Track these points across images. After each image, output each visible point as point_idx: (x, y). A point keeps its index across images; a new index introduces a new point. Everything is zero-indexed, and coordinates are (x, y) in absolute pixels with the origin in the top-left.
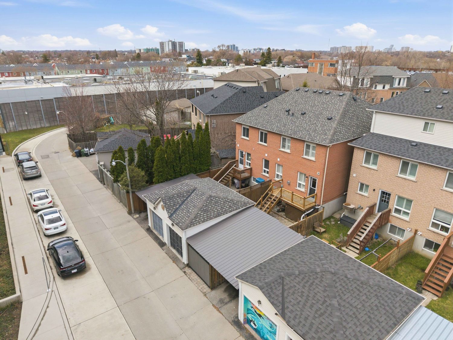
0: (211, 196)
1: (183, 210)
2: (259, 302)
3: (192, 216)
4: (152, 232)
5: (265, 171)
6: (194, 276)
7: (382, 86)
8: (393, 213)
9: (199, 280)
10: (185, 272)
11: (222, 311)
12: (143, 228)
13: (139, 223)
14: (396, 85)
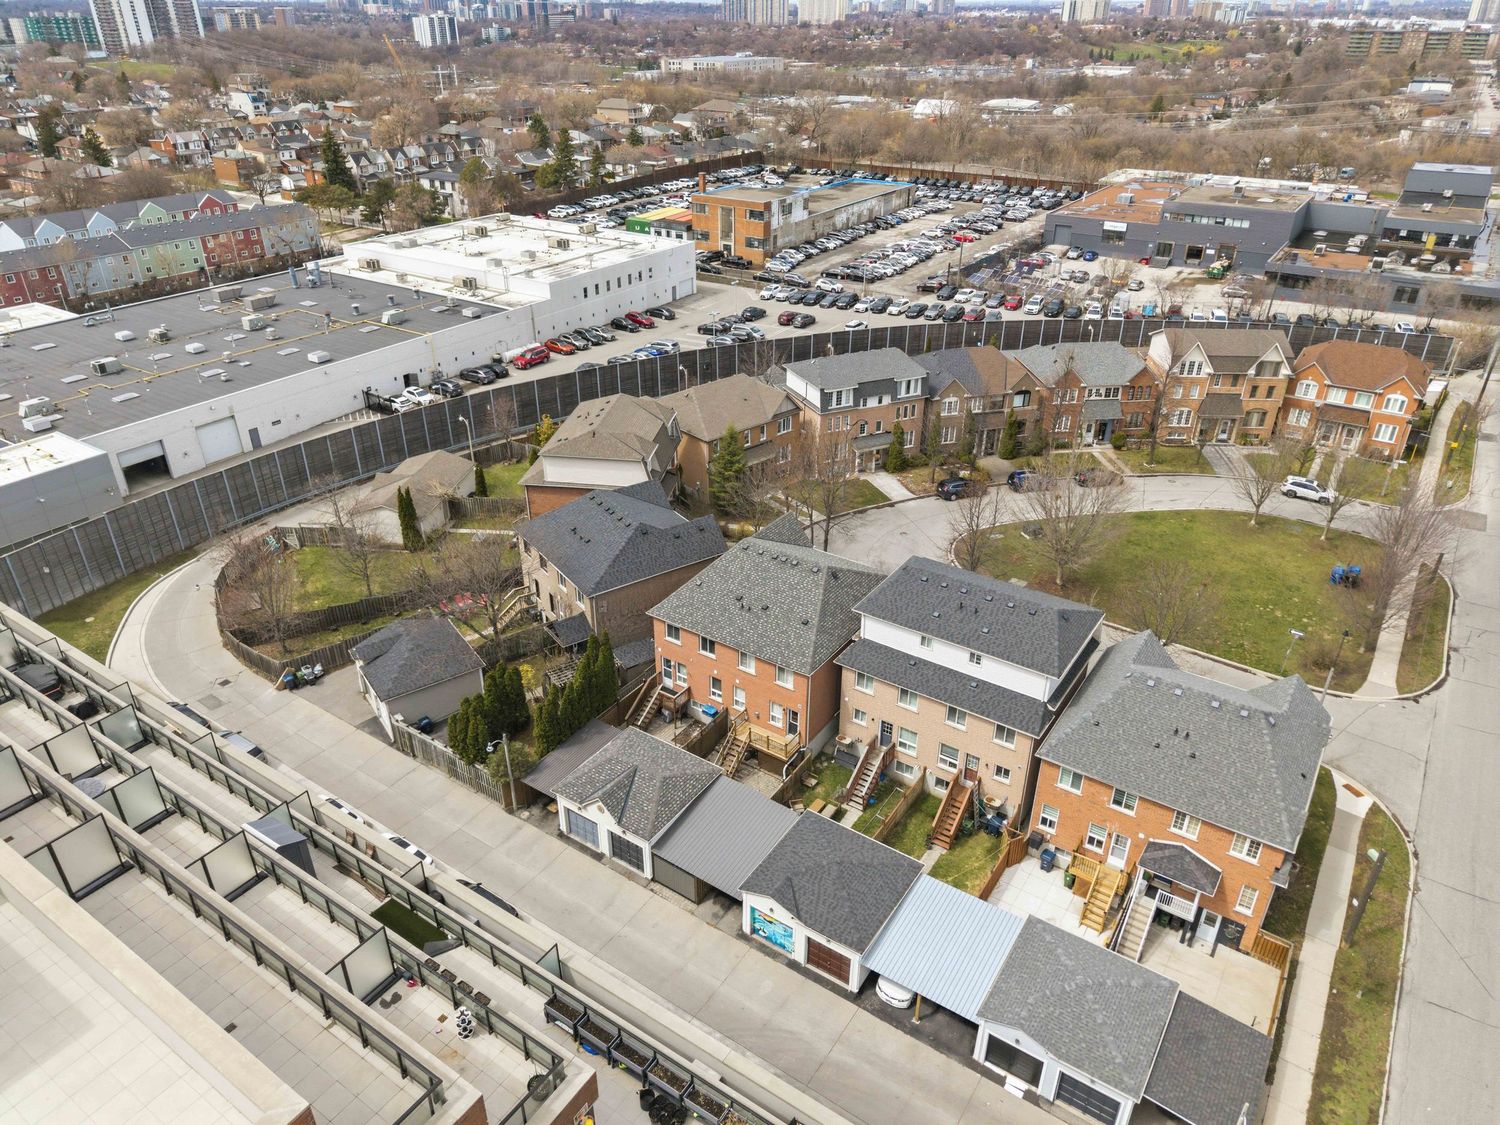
0: (665, 778)
1: (632, 808)
2: (771, 910)
3: (652, 817)
4: (569, 838)
5: (714, 694)
6: (667, 892)
7: (876, 399)
8: (899, 748)
9: (677, 896)
10: (652, 890)
11: (720, 926)
12: (551, 834)
13: (538, 826)
14: (903, 394)
